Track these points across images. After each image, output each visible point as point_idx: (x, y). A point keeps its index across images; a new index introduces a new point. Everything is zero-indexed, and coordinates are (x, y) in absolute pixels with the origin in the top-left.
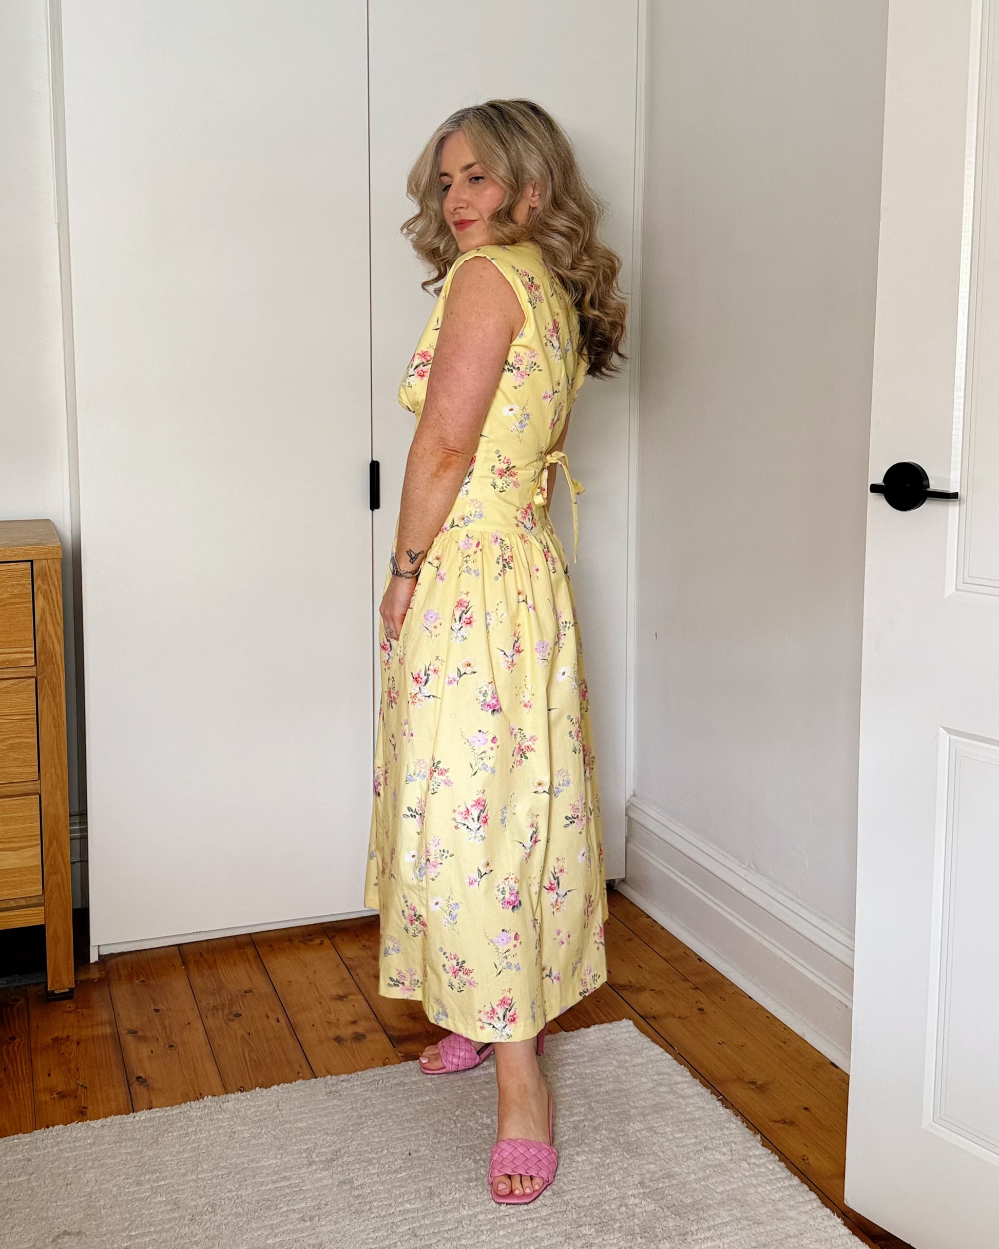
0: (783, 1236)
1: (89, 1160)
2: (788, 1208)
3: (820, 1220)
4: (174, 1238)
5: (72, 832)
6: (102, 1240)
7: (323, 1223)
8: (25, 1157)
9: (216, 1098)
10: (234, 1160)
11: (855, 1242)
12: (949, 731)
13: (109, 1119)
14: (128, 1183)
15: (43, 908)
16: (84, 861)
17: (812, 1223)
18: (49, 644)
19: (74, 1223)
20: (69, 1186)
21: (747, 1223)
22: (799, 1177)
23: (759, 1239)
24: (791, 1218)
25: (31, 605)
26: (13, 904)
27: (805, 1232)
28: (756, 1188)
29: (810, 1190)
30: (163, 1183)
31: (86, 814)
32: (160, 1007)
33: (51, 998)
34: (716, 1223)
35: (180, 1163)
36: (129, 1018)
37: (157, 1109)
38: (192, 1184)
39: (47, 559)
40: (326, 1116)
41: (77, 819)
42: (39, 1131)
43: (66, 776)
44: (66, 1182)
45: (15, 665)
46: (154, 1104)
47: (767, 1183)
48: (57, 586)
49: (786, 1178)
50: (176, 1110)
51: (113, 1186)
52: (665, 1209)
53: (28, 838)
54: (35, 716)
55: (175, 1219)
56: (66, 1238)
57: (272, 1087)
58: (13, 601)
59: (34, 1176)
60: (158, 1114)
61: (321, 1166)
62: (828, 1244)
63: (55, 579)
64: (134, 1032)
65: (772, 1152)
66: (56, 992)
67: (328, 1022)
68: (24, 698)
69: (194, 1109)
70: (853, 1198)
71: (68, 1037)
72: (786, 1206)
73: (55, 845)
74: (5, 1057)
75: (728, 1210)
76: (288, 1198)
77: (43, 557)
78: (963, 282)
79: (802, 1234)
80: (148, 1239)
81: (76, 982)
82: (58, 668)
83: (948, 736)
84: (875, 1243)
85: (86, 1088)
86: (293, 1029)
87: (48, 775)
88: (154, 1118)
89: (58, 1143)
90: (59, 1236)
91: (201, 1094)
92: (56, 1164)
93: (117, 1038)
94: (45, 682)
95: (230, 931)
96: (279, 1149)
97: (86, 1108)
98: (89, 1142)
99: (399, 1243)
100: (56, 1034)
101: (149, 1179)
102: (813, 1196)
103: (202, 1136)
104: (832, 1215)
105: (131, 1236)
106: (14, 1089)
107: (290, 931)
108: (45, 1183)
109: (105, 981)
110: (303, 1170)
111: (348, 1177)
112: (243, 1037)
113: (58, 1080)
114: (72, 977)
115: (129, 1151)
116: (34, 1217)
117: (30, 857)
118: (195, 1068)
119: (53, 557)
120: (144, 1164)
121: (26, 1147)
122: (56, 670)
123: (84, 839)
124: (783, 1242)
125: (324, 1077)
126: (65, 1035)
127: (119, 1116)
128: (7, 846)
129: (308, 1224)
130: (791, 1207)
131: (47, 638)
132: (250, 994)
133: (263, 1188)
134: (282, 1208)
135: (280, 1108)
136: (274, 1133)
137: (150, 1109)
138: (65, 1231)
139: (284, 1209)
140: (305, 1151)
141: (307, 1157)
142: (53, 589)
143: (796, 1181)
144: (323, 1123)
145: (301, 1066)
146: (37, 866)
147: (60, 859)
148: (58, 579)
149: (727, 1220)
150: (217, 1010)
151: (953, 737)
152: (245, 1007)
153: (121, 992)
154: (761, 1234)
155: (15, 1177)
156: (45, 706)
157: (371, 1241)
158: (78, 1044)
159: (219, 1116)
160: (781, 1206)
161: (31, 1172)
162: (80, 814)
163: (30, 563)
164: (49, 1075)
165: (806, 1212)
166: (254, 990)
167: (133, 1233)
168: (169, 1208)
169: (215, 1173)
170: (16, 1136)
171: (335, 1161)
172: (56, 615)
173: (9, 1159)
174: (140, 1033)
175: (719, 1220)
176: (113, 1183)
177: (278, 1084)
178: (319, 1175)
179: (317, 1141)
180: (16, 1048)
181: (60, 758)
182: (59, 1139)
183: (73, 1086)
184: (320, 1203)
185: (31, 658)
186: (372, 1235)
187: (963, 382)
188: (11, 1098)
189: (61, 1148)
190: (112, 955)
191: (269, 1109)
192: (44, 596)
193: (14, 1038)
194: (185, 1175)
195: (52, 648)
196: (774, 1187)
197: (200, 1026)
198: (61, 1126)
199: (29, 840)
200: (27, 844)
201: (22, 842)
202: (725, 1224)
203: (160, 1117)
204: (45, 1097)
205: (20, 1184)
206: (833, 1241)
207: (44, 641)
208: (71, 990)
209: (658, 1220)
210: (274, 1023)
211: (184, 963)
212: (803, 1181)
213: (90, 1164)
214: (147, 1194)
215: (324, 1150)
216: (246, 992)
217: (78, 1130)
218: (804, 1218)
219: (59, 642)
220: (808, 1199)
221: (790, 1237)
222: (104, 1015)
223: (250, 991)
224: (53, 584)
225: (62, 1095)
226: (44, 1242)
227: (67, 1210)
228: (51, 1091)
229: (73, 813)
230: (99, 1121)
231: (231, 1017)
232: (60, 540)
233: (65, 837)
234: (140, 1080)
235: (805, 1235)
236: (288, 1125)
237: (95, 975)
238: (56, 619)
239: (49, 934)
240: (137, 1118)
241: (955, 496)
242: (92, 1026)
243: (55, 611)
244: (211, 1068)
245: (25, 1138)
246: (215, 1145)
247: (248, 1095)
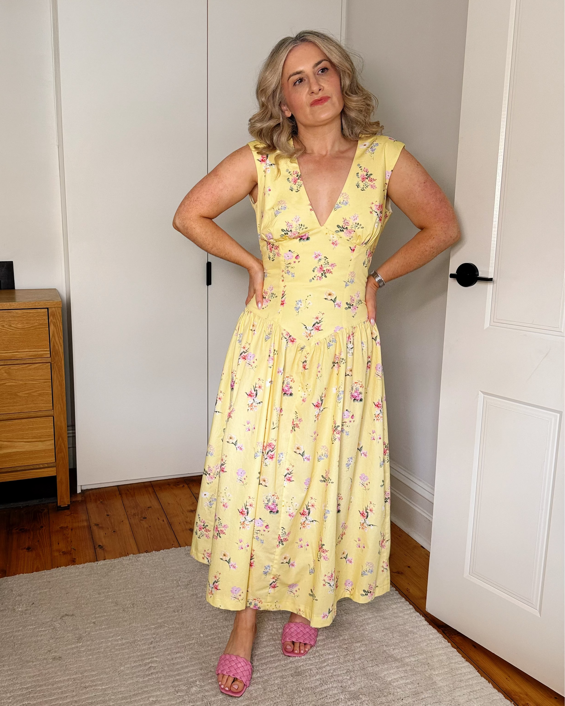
0: (397, 624)
1: (76, 583)
2: (399, 612)
3: (414, 618)
4: (115, 619)
5: (68, 434)
6: (83, 619)
7: (183, 613)
8: (48, 580)
9: (135, 556)
10: (143, 584)
11: (430, 628)
12: (484, 393)
13: (86, 564)
14: (94, 593)
15: (55, 468)
16: (74, 447)
17: (411, 619)
18: (57, 348)
19: (70, 611)
20: (68, 594)
21: (380, 618)
22: (405, 598)
23: (385, 626)
24: (401, 617)
25: (48, 329)
26: (41, 466)
27: (407, 623)
28: (384, 602)
29: (410, 604)
30: (110, 593)
31: (75, 426)
32: (109, 513)
33: (60, 509)
34: (365, 618)
35: (118, 585)
36: (95, 518)
37: (108, 560)
38: (123, 594)
39: (55, 308)
40: (185, 564)
41: (71, 428)
42: (54, 569)
43: (65, 408)
44: (66, 592)
45: (41, 356)
46: (106, 557)
47: (390, 600)
48: (60, 320)
49: (399, 598)
50: (116, 561)
51: (88, 595)
52: (342, 611)
53: (48, 436)
54: (51, 381)
55: (115, 610)
56: (66, 617)
57: (161, 551)
58: (39, 327)
59: (52, 589)
60: (108, 562)
61: (183, 587)
62: (417, 629)
63: (59, 316)
64: (97, 525)
65: (392, 586)
66: (61, 506)
67: (186, 522)
68: (45, 372)
69: (125, 560)
70: (430, 608)
71: (67, 527)
72: (398, 611)
73: (61, 439)
74: (38, 535)
75: (371, 612)
76: (167, 602)
77: (53, 306)
78: (498, 174)
79: (405, 624)
80: (103, 619)
81: (71, 502)
82: (61, 359)
83: (483, 395)
84: (439, 628)
85: (75, 550)
86: (170, 524)
87: (57, 408)
88: (106, 564)
89: (63, 575)
90: (63, 616)
91: (128, 553)
92: (62, 584)
93: (89, 527)
94: (55, 365)
95: (141, 480)
96: (163, 579)
97: (75, 559)
98: (77, 574)
99: (218, 623)
100: (62, 525)
101: (104, 592)
102: (411, 607)
103: (128, 572)
104: (420, 616)
105: (96, 617)
106: (42, 550)
107: (169, 481)
108: (57, 592)
109: (84, 502)
110: (174, 589)
111: (195, 593)
112: (147, 528)
113: (62, 546)
114: (69, 499)
115: (95, 579)
116: (52, 607)
117: (49, 445)
118: (125, 542)
119: (58, 306)
120: (102, 585)
121: (48, 576)
122: (60, 358)
123: (74, 437)
124: (397, 627)
125: (185, 546)
126: (66, 526)
127: (90, 563)
128: (39, 440)
129: (177, 613)
130: (401, 612)
131: (56, 345)
132: (150, 509)
133: (156, 597)
134: (164, 606)
135: (164, 560)
136: (161, 572)
137: (105, 560)
138: (66, 614)
139: (166, 607)
140: (176, 580)
141: (176, 583)
142: (58, 321)
143: (403, 600)
144: (183, 567)
145: (174, 542)
146: (53, 449)
147: (63, 445)
148: (60, 317)
149: (370, 617)
150: (135, 515)
151: (485, 396)
152: (148, 515)
153: (92, 507)
154: (386, 623)
155: (43, 589)
156: (55, 376)
157: (205, 622)
158: (72, 530)
159: (136, 564)
160: (396, 611)
161: (50, 587)
162: (72, 425)
163: (47, 309)
164: (58, 544)
165: (408, 614)
166: (152, 507)
167: (97, 616)
168: (113, 605)
169: (134, 589)
170: (43, 571)
171: (189, 585)
172: (59, 333)
173: (40, 581)
174: (100, 525)
175: (366, 617)
176: (88, 593)
177: (163, 550)
178: (182, 592)
179: (181, 576)
180: (43, 531)
181: (62, 400)
182: (63, 573)
183: (69, 549)
184: (182, 604)
185: (49, 354)
186: (206, 619)
187: (497, 224)
188: (41, 554)
189: (64, 577)
190: (87, 490)
191: (159, 561)
192: (54, 325)
193: (42, 527)
194: (120, 590)
195: (58, 349)
196: (393, 602)
197: (127, 522)
198: (64, 567)
199: (49, 437)
200: (48, 439)
201: (45, 438)
202: (370, 618)
203: (109, 564)
204: (56, 554)
205: (46, 592)
206: (420, 628)
207: (54, 346)
208: (69, 506)
209: (339, 616)
210: (162, 522)
211: (120, 494)
212: (406, 600)
213: (77, 584)
214: (103, 598)
215: (184, 580)
216: (148, 508)
217: (72, 569)
218: (406, 617)
219: (61, 346)
220: (408, 608)
221: (400, 625)
222: (84, 517)
223: (151, 507)
224: (58, 319)
225: (64, 553)
226: (56, 619)
227: (67, 605)
228: (59, 551)
229: (69, 425)
230: (81, 565)
231: (142, 519)
232: (61, 299)
233: (65, 435)
234: (100, 547)
235: (407, 624)
236: (168, 569)
237: (79, 499)
238: (60, 335)
239: (58, 480)
240: (99, 564)
241: (491, 280)
242: (78, 522)
243: (59, 332)
244: (132, 541)
245: (47, 572)
246: (134, 577)
247: (149, 554)
